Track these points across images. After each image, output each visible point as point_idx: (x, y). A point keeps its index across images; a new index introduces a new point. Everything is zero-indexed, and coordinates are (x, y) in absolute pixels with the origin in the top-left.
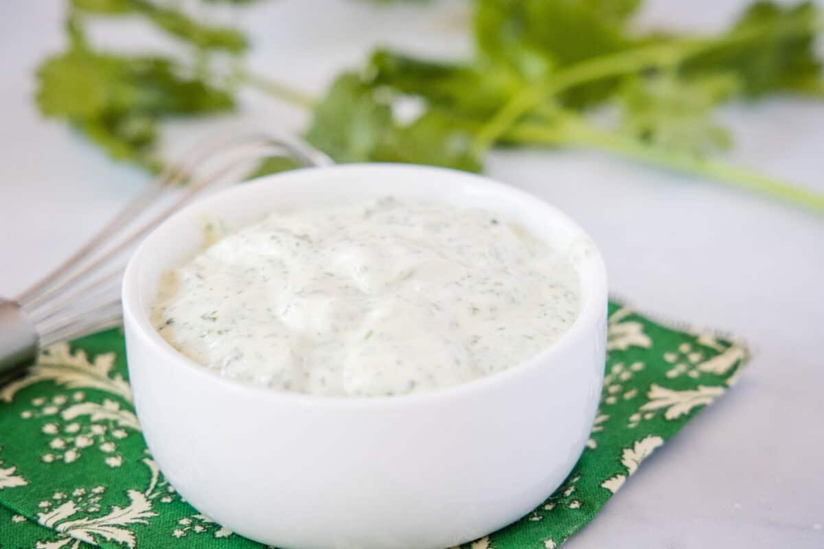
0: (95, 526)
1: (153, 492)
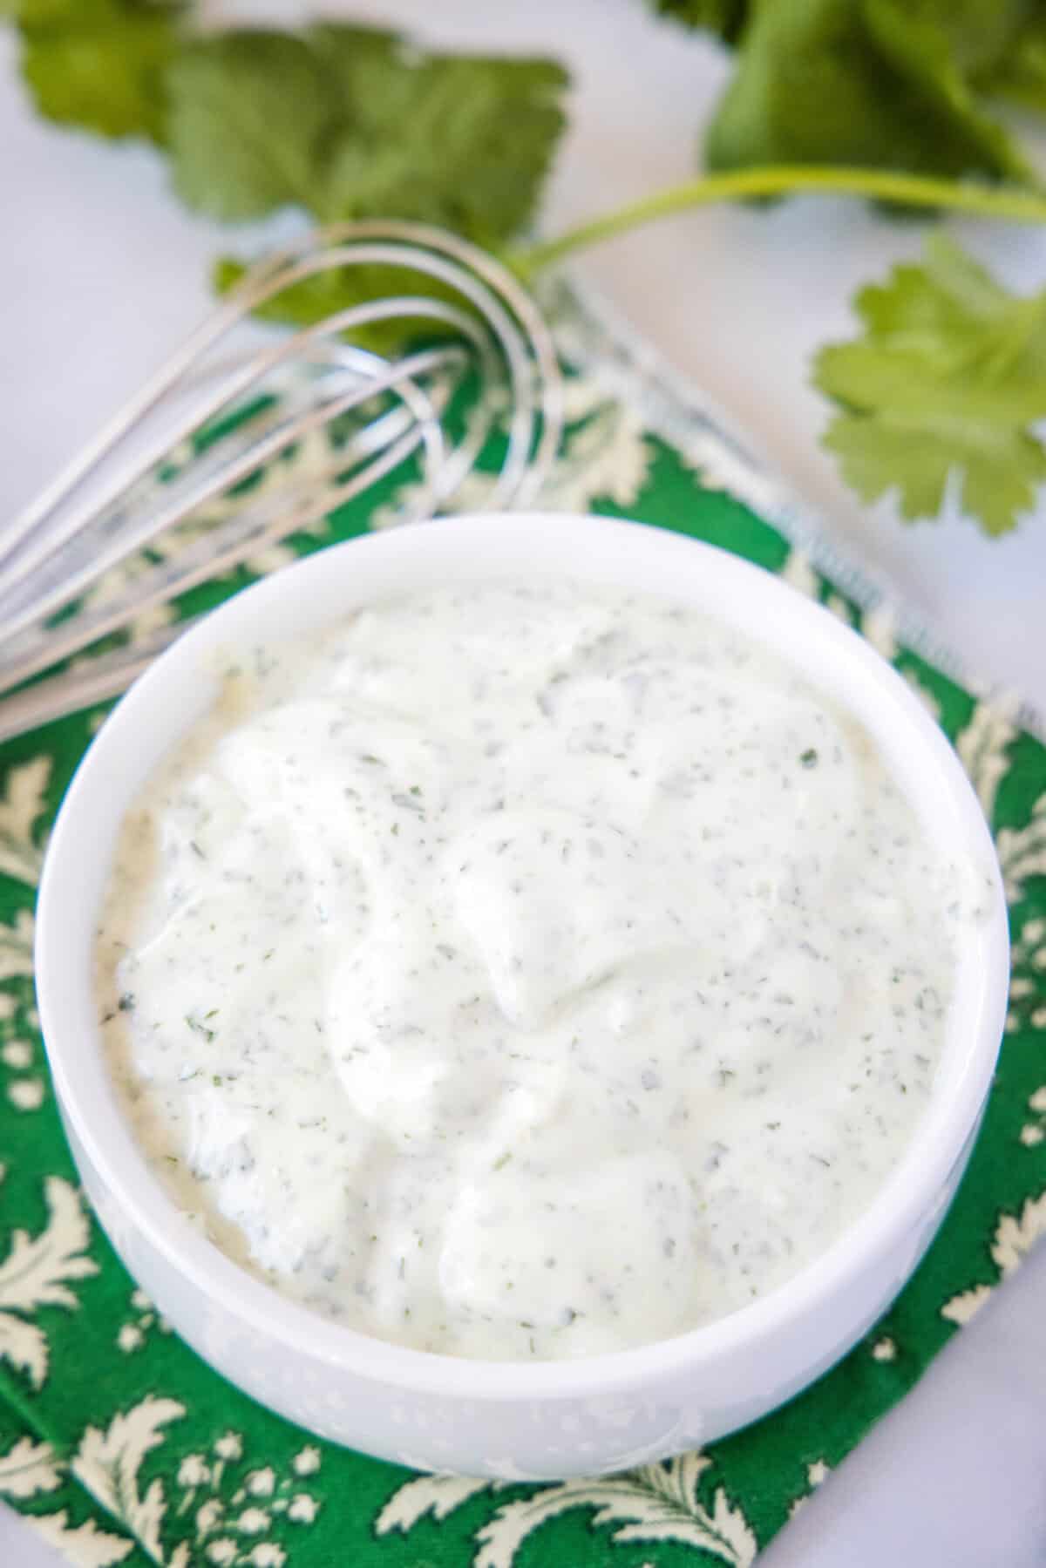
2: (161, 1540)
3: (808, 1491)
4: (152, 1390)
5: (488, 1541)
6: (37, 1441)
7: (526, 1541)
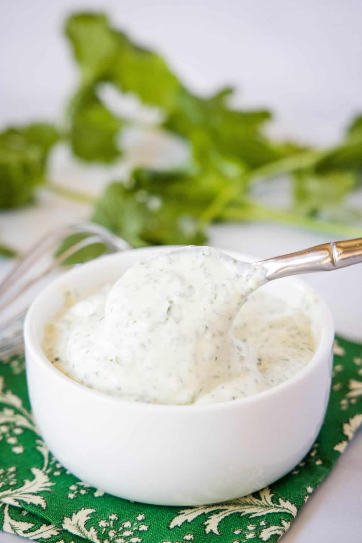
0: (18, 495)
1: (47, 469)
2: (98, 539)
3: (308, 494)
4: (83, 507)
5: (208, 524)
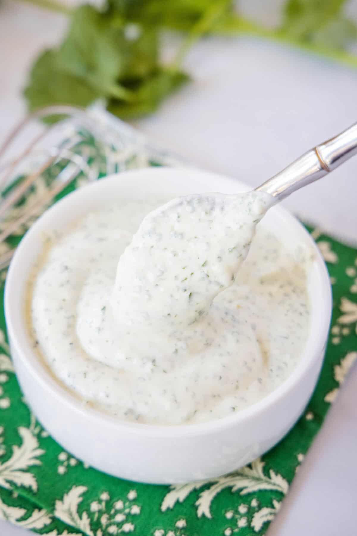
0: (7, 472)
1: (35, 428)
2: (91, 530)
3: (299, 464)
4: (74, 484)
5: (200, 505)
6: (40, 509)
7: (213, 502)
